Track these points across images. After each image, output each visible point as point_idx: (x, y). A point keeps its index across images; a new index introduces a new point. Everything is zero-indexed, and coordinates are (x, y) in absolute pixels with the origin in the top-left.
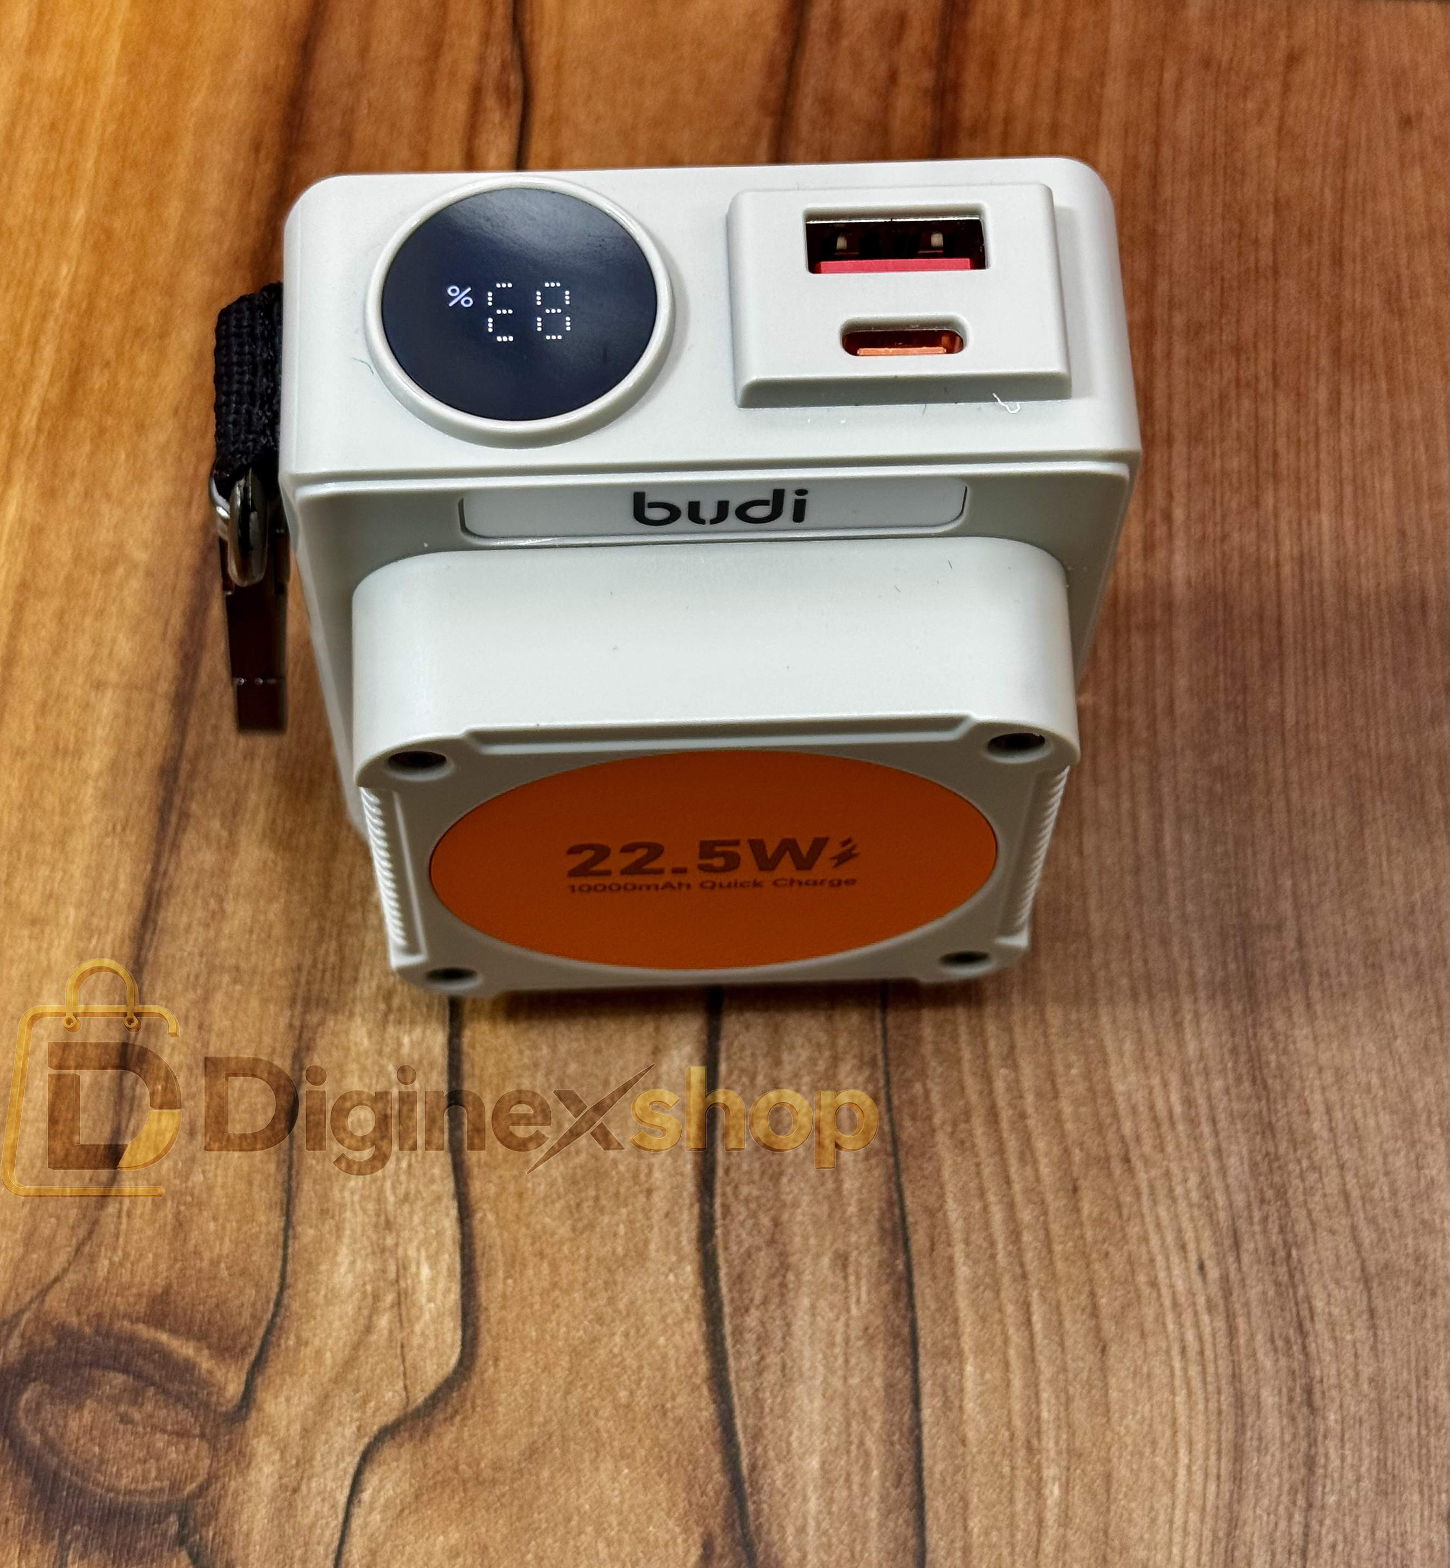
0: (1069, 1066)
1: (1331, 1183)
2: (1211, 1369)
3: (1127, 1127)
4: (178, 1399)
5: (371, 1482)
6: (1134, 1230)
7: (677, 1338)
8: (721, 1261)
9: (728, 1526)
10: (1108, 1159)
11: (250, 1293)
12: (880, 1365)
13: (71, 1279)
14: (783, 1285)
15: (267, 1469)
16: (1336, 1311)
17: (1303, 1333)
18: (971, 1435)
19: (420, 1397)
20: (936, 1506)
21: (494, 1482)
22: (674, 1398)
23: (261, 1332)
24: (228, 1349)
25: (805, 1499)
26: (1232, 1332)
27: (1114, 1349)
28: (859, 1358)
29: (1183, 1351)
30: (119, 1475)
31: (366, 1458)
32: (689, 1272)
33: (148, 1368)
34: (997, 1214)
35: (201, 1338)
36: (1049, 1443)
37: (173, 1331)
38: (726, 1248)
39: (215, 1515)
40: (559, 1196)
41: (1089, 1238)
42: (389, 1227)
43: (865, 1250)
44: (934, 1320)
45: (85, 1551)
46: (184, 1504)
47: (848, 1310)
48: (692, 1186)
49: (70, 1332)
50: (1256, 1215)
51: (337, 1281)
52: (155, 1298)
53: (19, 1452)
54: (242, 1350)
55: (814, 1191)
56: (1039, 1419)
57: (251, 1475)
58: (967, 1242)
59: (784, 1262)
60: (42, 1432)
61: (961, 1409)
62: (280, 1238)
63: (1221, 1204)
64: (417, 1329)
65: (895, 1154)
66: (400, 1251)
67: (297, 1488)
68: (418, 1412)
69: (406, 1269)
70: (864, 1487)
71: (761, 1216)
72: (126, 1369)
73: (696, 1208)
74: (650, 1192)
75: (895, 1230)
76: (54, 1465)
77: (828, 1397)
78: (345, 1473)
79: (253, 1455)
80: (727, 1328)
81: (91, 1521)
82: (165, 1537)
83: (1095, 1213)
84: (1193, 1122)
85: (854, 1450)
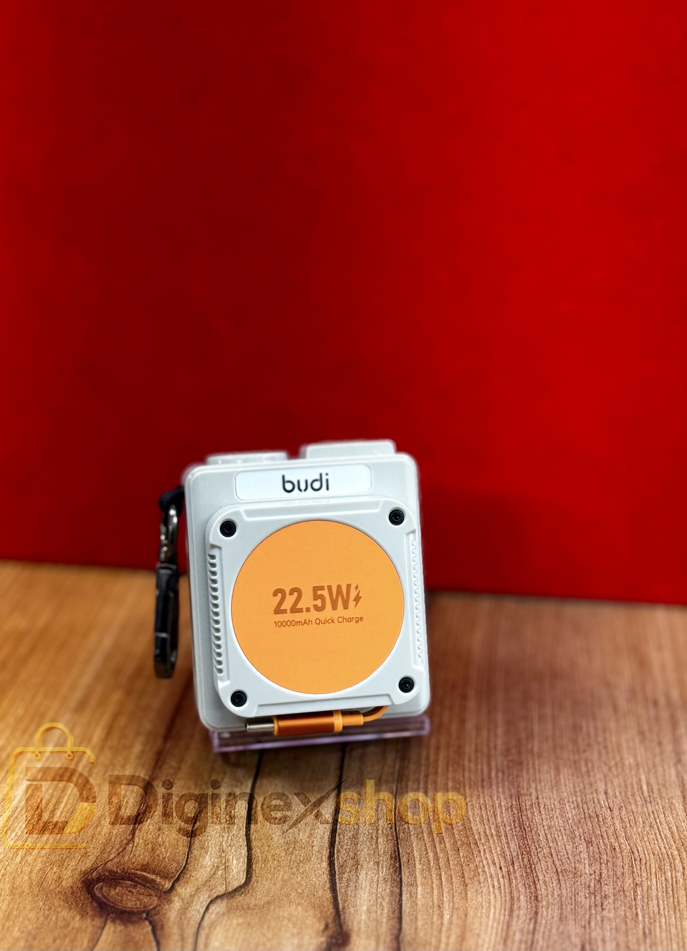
1: (546, 851)
2: (503, 891)
3: (477, 837)
4: (149, 887)
5: (212, 908)
6: (478, 859)
7: (320, 879)
8: (336, 862)
9: (334, 921)
10: (470, 843)
11: (175, 865)
12: (389, 887)
13: (116, 860)
14: (357, 868)
15: (177, 904)
16: (547, 879)
17: (534, 883)
18: (419, 903)
19: (230, 889)
20: (406, 919)
21: (254, 909)
22: (317, 892)
23: (178, 874)
24: (166, 877)
25: (361, 916)
26: (510, 883)
27: (469, 886)
28: (382, 885)
29: (494, 887)
30: (127, 904)
31: (212, 902)
32: (325, 864)
33: (140, 881)
34: (431, 855)
35: (158, 874)
36: (446, 905)
37: (149, 873)
38: (338, 860)
39: (158, 914)
40: (281, 847)
41: (462, 860)
42: (223, 851)
43: (385, 861)
44: (408, 878)
45: (113, 921)
46: (148, 911)
47: (379, 874)
48: (327, 846)
49: (114, 872)
50: (520, 857)
51: (205, 863)
52: (143, 865)
53: (94, 897)
54: (172, 877)
55: (369, 847)
56: (443, 900)
57: (171, 905)
58: (420, 861)
59: (357, 863)
60: (102, 894)
61: (416, 898)
62: (187, 854)
63: (508, 854)
64: (231, 874)
65: (397, 840)
66: (227, 857)
67: (187, 909)
68: (230, 893)
69: (228, 861)
70: (381, 914)
71: (350, 853)
72: (132, 881)
73: (328, 851)
74: (313, 847)
75: (396, 857)
76: (105, 901)
77: (371, 894)
78: (204, 906)
79: (173, 901)
80: (337, 877)
81: (116, 914)
82: (141, 918)
83: (465, 855)
84: (499, 836)
85: (378, 906)
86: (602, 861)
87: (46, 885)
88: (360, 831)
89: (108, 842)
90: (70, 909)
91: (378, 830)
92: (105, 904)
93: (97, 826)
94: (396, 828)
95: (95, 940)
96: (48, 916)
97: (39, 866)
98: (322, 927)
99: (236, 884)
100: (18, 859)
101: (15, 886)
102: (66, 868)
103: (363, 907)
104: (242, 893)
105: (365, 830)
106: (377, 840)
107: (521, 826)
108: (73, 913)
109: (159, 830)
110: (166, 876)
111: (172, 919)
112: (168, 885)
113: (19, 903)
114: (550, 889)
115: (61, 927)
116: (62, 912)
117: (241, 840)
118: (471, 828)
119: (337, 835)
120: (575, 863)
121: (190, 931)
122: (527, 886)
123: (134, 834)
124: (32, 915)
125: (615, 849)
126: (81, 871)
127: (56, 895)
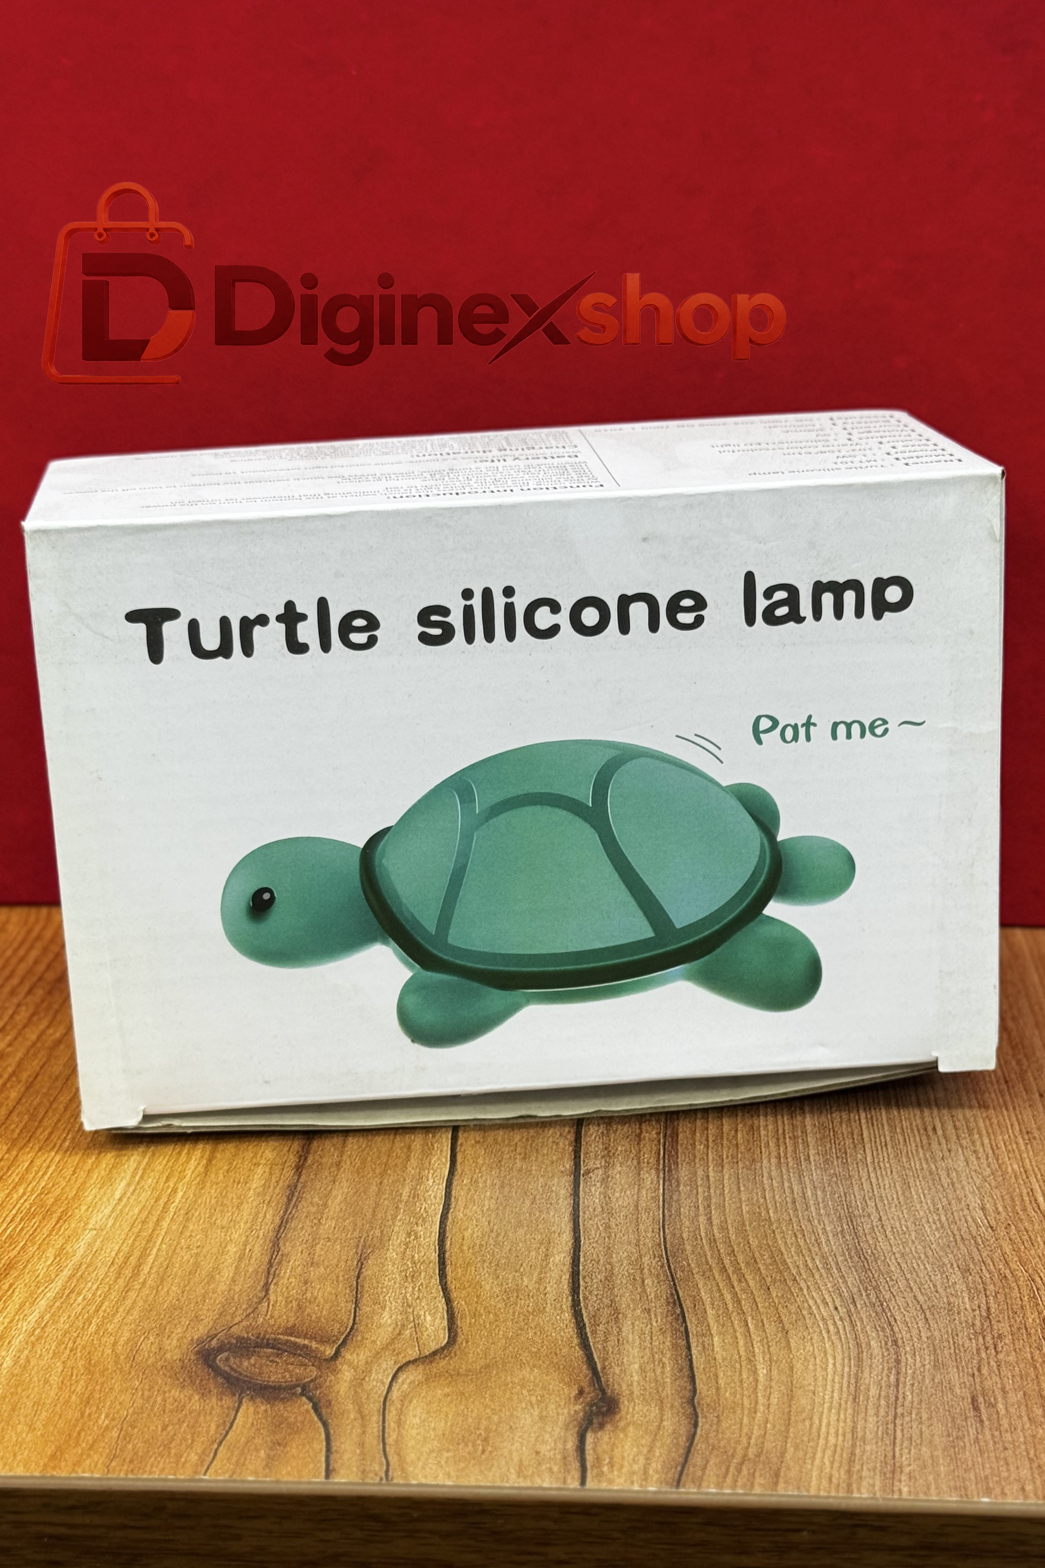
0: (762, 1255)
1: (902, 1284)
2: (843, 1337)
3: (794, 1272)
4: (300, 1355)
5: (401, 1378)
6: (800, 1299)
7: (562, 1333)
8: (584, 1312)
9: (591, 1383)
10: (785, 1280)
11: (337, 1326)
12: (669, 1339)
13: (244, 1323)
14: (617, 1317)
15: (348, 1374)
16: (908, 1319)
17: (891, 1325)
18: (719, 1357)
19: (427, 1352)
20: (700, 1377)
21: (466, 1375)
22: (561, 1350)
23: (343, 1337)
24: (326, 1342)
25: (632, 1376)
26: (853, 1325)
27: (791, 1332)
28: (658, 1339)
29: (828, 1332)
30: (269, 1377)
31: (399, 1370)
32: (567, 1316)
33: (285, 1347)
34: (728, 1297)
35: (313, 1338)
36: (759, 1358)
37: (298, 1337)
38: (586, 1309)
39: (321, 1387)
40: (497, 1296)
41: (777, 1302)
42: (409, 1306)
43: (660, 1308)
44: (697, 1326)
45: (252, 1399)
46: (304, 1385)
47: (651, 1324)
48: (567, 1292)
49: (243, 1338)
50: (864, 1294)
51: (383, 1322)
52: (287, 1329)
53: (217, 1371)
54: (334, 1342)
55: (632, 1292)
56: (754, 1352)
57: (339, 1376)
58: (713, 1305)
59: (617, 1311)
60: (229, 1366)
61: (713, 1350)
62: (353, 1311)
63: (845, 1290)
64: (425, 1334)
65: (673, 1280)
66: (415, 1313)
67: (364, 1379)
68: (426, 1357)
69: (419, 1317)
70: (662, 1373)
71: (604, 1300)
72: (273, 1348)
73: (570, 1298)
74: (546, 1294)
75: (675, 1301)
76: (235, 1375)
77: (642, 1348)
78: (389, 1374)
79: (340, 1370)
80: (588, 1329)
81: (254, 1390)
82: (294, 1394)
83: (780, 1295)
84: (828, 1269)
85: (656, 1363)
86: (988, 1293)
87: (140, 1358)
88: (616, 1271)
89: (229, 1301)
90: (183, 1387)
91: (642, 1270)
92: (238, 1379)
93: (208, 1283)
94: (669, 1267)
95: (228, 1425)
96: (150, 1397)
97: (127, 1335)
98: (575, 1392)
99: (433, 1346)
100: (93, 1328)
101: (93, 1362)
102: (169, 1336)
103: (632, 1366)
104: (444, 1358)
105: (623, 1270)
106: (643, 1282)
107: (860, 1254)
108: (188, 1391)
109: (306, 1283)
110: (323, 1341)
111: (341, 1392)
112: (329, 1351)
113: (103, 1384)
114: (915, 1332)
115: (171, 1411)
116: (170, 1391)
117: (434, 1291)
118: (785, 1261)
119: (581, 1278)
120: (948, 1297)
121: (374, 1407)
122: (879, 1329)
123: (267, 1291)
124: (125, 1398)
125: (1005, 1277)
126: (192, 1340)
127: (159, 1372)
